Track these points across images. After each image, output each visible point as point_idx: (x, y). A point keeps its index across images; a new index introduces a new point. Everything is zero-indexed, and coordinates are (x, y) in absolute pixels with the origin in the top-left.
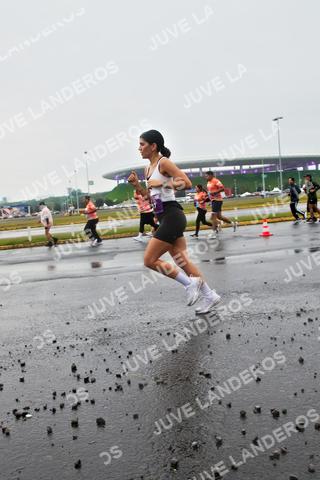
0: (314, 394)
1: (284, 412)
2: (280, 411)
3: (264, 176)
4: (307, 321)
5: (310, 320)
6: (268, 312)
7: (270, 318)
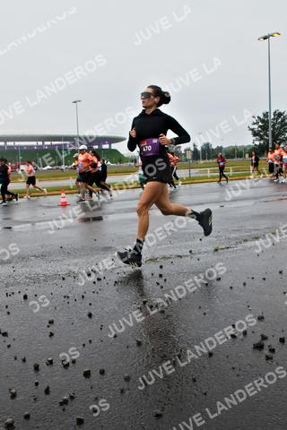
0: (100, 343)
1: (74, 362)
2: (70, 362)
3: (64, 152)
4: (96, 280)
5: (99, 279)
6: (62, 273)
7: (64, 279)
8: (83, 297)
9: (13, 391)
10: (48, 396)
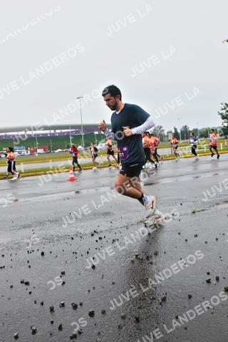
0: (102, 289)
1: (81, 304)
2: (78, 304)
3: (71, 138)
4: (98, 239)
5: (100, 238)
6: (72, 235)
7: (72, 238)
8: (88, 253)
9: (34, 328)
10: (61, 332)
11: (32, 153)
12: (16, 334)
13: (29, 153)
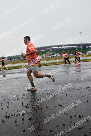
2: (82, 116)
3: (77, 49)
4: (89, 90)
7: (78, 89)
8: (85, 95)
9: (64, 123)
11: (61, 55)
12: (57, 125)
13: (60, 55)
